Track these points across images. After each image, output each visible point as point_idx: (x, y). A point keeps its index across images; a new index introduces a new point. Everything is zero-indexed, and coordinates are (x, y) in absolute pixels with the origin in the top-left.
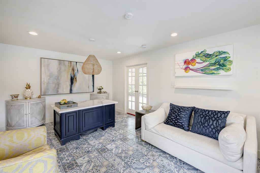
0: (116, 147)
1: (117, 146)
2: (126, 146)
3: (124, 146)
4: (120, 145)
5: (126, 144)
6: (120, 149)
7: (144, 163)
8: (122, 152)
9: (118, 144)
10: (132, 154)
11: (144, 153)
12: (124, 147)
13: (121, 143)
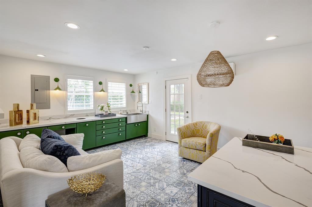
0: (163, 189)
1: (164, 191)
2: (151, 191)
3: (152, 192)
4: (159, 193)
5: (150, 196)
6: (157, 187)
7: (131, 176)
8: (154, 183)
9: (162, 195)
10: (141, 182)
11: (127, 184)
12: (152, 190)
13: (159, 197)
